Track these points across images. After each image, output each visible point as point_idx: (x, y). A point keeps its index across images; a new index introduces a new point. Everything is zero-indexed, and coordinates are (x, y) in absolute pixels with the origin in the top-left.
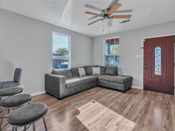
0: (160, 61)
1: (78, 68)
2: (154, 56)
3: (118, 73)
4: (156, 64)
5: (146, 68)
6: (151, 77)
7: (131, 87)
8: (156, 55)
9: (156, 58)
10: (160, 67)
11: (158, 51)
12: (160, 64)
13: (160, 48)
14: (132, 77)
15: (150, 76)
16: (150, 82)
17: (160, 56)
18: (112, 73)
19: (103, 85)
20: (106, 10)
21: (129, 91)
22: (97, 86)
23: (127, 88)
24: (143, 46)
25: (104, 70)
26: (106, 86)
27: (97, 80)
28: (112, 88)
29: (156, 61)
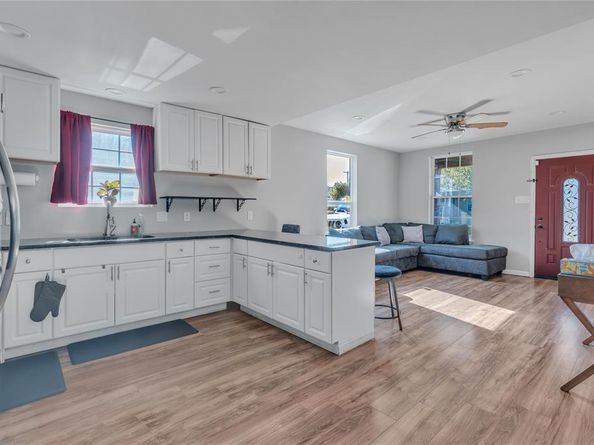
0: (577, 210)
1: (374, 227)
2: (562, 200)
3: (470, 240)
4: (566, 218)
5: (541, 227)
6: (554, 248)
7: (504, 272)
8: (566, 196)
9: (566, 203)
10: (576, 224)
11: (571, 188)
12: (576, 217)
13: (575, 182)
14: (506, 249)
15: (551, 246)
16: (551, 259)
17: (577, 201)
18: (453, 240)
19: (434, 265)
20: (455, 116)
21: (499, 279)
22: (419, 268)
23: (494, 271)
24: (534, 177)
25: (432, 233)
26: (441, 266)
27: (420, 253)
28: (459, 270)
29: (565, 210)
